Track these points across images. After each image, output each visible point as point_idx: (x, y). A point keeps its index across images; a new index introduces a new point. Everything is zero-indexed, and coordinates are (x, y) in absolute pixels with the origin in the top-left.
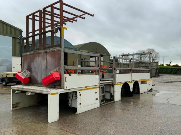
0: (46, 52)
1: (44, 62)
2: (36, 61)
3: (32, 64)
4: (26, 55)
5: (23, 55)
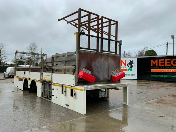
0: (109, 56)
3: (93, 63)
4: (85, 53)
5: (79, 52)
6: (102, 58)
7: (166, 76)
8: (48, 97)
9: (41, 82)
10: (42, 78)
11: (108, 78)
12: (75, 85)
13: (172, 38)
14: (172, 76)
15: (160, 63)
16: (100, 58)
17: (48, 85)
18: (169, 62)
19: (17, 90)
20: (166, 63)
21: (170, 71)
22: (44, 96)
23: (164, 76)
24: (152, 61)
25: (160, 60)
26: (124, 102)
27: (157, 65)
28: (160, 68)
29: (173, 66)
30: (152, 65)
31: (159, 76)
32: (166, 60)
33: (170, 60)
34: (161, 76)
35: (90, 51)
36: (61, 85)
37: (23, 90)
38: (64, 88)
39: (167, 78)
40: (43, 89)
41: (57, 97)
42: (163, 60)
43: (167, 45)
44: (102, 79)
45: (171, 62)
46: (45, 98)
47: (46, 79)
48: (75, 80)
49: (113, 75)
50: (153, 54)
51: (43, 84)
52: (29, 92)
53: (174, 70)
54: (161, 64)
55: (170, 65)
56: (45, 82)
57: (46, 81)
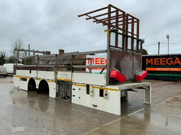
0: (133, 54)
1: (131, 62)
2: (125, 60)
3: (121, 62)
4: (115, 51)
5: (110, 50)
6: (128, 57)
7: (161, 75)
8: (65, 97)
9: (55, 82)
10: (57, 78)
11: (132, 77)
12: (107, 85)
13: (167, 38)
14: (167, 75)
15: (155, 61)
16: (126, 57)
17: (65, 85)
18: (164, 61)
19: (19, 91)
20: (161, 61)
21: (165, 69)
22: (59, 97)
23: (159, 75)
24: (147, 60)
25: (155, 59)
26: (146, 101)
27: (152, 64)
28: (155, 66)
29: (168, 65)
30: (147, 64)
31: (154, 74)
32: (161, 59)
33: (165, 59)
34: (156, 75)
35: (119, 50)
36: (86, 85)
37: (27, 90)
38: (91, 88)
39: (163, 76)
40: (58, 89)
41: (80, 98)
42: (159, 59)
43: (159, 44)
44: (128, 79)
45: (165, 61)
46: (61, 98)
47: (63, 79)
48: (105, 80)
49: (136, 74)
50: (144, 53)
51: (57, 84)
52: (37, 93)
53: (168, 69)
54: (156, 63)
55: (165, 64)
56: (60, 82)
57: (62, 81)
